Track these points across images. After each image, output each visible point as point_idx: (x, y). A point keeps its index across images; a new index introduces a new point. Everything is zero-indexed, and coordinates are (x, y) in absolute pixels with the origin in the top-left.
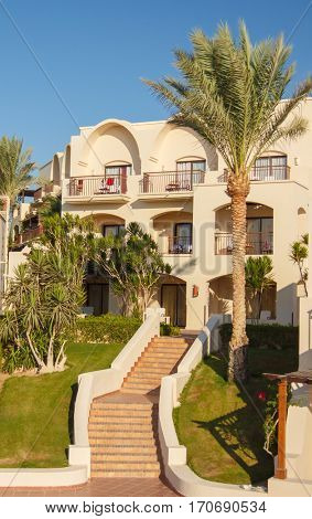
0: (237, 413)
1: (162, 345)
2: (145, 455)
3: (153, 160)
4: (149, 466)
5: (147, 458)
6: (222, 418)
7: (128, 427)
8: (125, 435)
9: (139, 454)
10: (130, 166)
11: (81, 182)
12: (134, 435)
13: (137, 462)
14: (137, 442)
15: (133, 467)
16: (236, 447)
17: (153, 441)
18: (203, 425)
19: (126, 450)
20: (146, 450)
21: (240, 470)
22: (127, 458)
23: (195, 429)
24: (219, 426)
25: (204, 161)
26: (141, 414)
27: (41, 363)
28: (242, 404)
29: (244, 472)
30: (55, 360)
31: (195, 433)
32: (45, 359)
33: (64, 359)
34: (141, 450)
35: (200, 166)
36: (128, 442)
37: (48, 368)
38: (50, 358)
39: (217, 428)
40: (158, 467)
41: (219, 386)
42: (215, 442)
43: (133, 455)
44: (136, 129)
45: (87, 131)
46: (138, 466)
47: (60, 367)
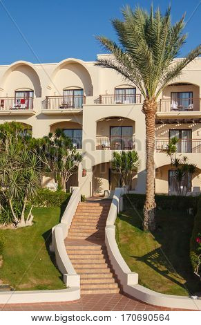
0: (157, 250)
1: (85, 208)
2: (107, 278)
3: (49, 88)
4: (111, 286)
5: (108, 281)
6: (149, 254)
7: (90, 261)
8: (90, 266)
9: (103, 279)
10: (33, 91)
11: (2, 101)
12: (95, 266)
13: (103, 284)
14: (99, 271)
15: (101, 286)
16: (167, 272)
17: (109, 270)
18: (138, 259)
19: (93, 276)
20: (106, 276)
21: (178, 287)
22: (96, 281)
23: (135, 262)
24: (149, 259)
25: (82, 90)
26: (95, 252)
27: (17, 220)
28: (158, 245)
29: (181, 288)
31: (135, 264)
32: (19, 217)
33: (32, 217)
34: (102, 276)
35: (79, 93)
36: (93, 271)
37: (22, 224)
38: (23, 217)
39: (149, 261)
40: (116, 286)
41: (138, 233)
42: (152, 270)
43: (100, 279)
44: (37, 67)
46: (105, 286)
47: (30, 223)
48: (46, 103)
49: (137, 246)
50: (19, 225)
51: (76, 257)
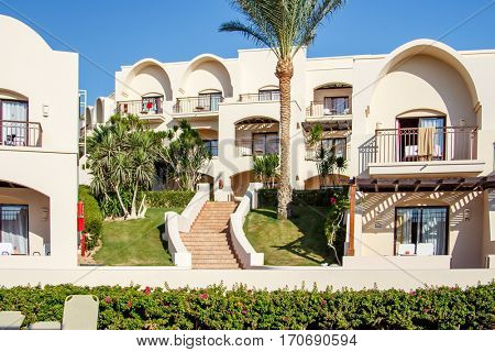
0: (300, 239)
3: (181, 90)
10: (163, 96)
11: (126, 106)
17: (232, 256)
19: (212, 261)
25: (221, 92)
27: (126, 212)
28: (301, 235)
30: (137, 209)
32: (129, 210)
33: (145, 210)
35: (217, 96)
36: (212, 257)
37: (132, 216)
38: (134, 208)
41: (271, 221)
45: (127, 70)
47: (142, 215)
48: (177, 107)
49: (267, 233)
50: (129, 217)
51: (193, 243)
